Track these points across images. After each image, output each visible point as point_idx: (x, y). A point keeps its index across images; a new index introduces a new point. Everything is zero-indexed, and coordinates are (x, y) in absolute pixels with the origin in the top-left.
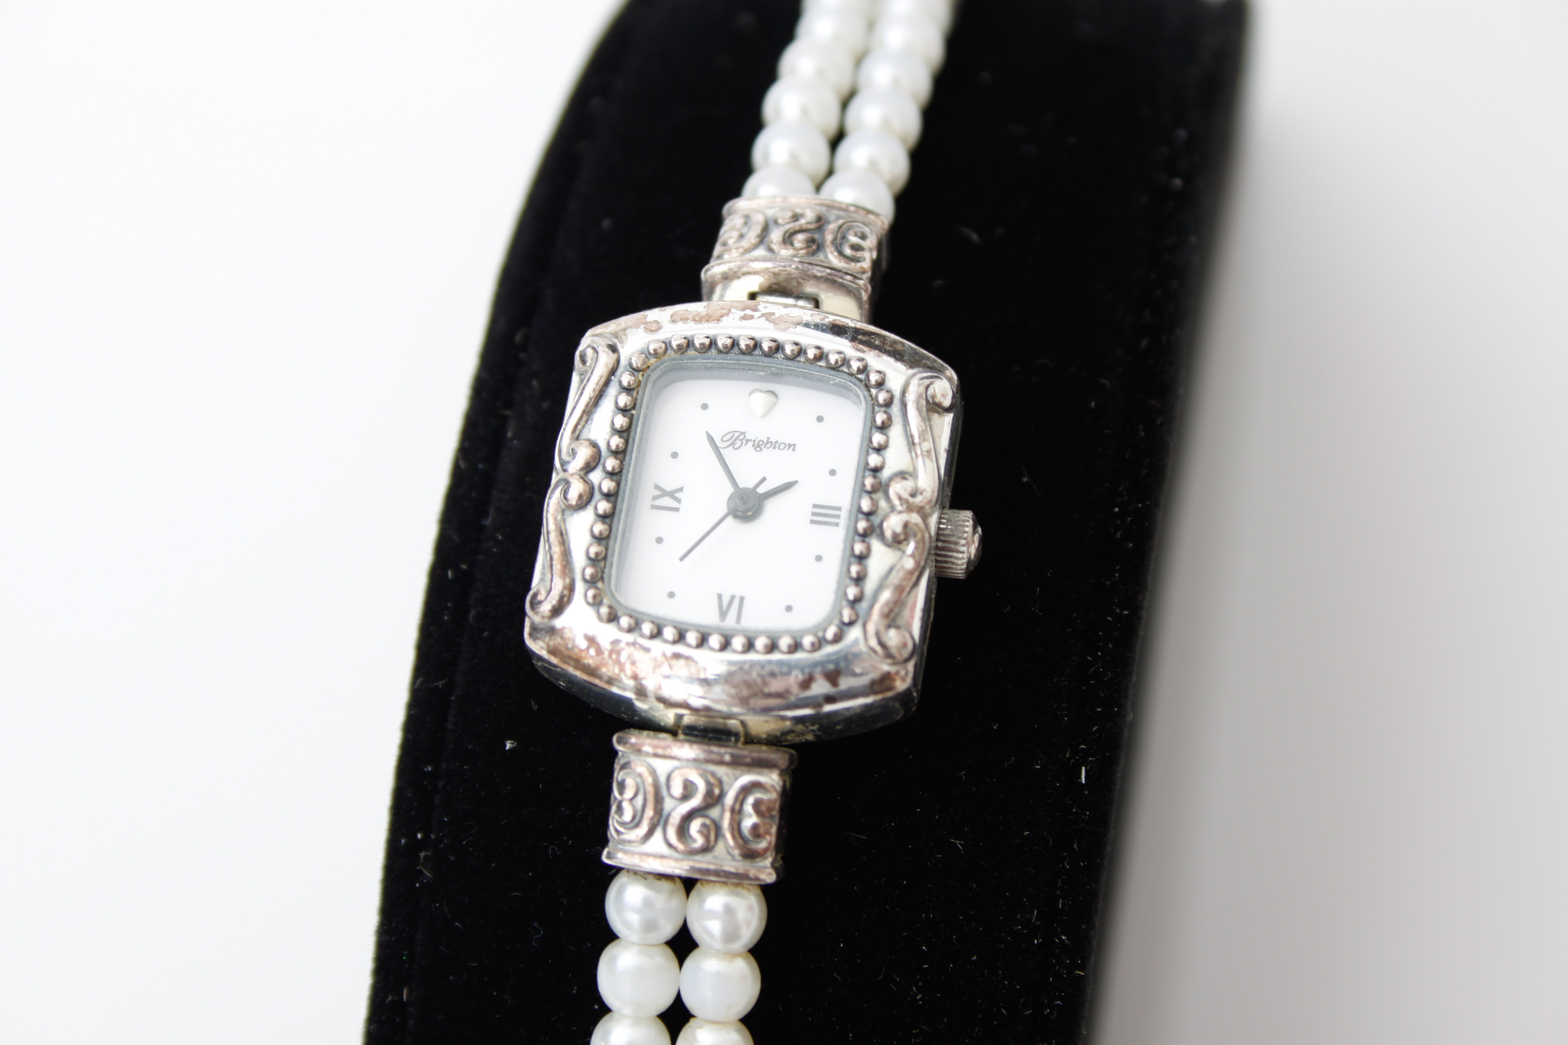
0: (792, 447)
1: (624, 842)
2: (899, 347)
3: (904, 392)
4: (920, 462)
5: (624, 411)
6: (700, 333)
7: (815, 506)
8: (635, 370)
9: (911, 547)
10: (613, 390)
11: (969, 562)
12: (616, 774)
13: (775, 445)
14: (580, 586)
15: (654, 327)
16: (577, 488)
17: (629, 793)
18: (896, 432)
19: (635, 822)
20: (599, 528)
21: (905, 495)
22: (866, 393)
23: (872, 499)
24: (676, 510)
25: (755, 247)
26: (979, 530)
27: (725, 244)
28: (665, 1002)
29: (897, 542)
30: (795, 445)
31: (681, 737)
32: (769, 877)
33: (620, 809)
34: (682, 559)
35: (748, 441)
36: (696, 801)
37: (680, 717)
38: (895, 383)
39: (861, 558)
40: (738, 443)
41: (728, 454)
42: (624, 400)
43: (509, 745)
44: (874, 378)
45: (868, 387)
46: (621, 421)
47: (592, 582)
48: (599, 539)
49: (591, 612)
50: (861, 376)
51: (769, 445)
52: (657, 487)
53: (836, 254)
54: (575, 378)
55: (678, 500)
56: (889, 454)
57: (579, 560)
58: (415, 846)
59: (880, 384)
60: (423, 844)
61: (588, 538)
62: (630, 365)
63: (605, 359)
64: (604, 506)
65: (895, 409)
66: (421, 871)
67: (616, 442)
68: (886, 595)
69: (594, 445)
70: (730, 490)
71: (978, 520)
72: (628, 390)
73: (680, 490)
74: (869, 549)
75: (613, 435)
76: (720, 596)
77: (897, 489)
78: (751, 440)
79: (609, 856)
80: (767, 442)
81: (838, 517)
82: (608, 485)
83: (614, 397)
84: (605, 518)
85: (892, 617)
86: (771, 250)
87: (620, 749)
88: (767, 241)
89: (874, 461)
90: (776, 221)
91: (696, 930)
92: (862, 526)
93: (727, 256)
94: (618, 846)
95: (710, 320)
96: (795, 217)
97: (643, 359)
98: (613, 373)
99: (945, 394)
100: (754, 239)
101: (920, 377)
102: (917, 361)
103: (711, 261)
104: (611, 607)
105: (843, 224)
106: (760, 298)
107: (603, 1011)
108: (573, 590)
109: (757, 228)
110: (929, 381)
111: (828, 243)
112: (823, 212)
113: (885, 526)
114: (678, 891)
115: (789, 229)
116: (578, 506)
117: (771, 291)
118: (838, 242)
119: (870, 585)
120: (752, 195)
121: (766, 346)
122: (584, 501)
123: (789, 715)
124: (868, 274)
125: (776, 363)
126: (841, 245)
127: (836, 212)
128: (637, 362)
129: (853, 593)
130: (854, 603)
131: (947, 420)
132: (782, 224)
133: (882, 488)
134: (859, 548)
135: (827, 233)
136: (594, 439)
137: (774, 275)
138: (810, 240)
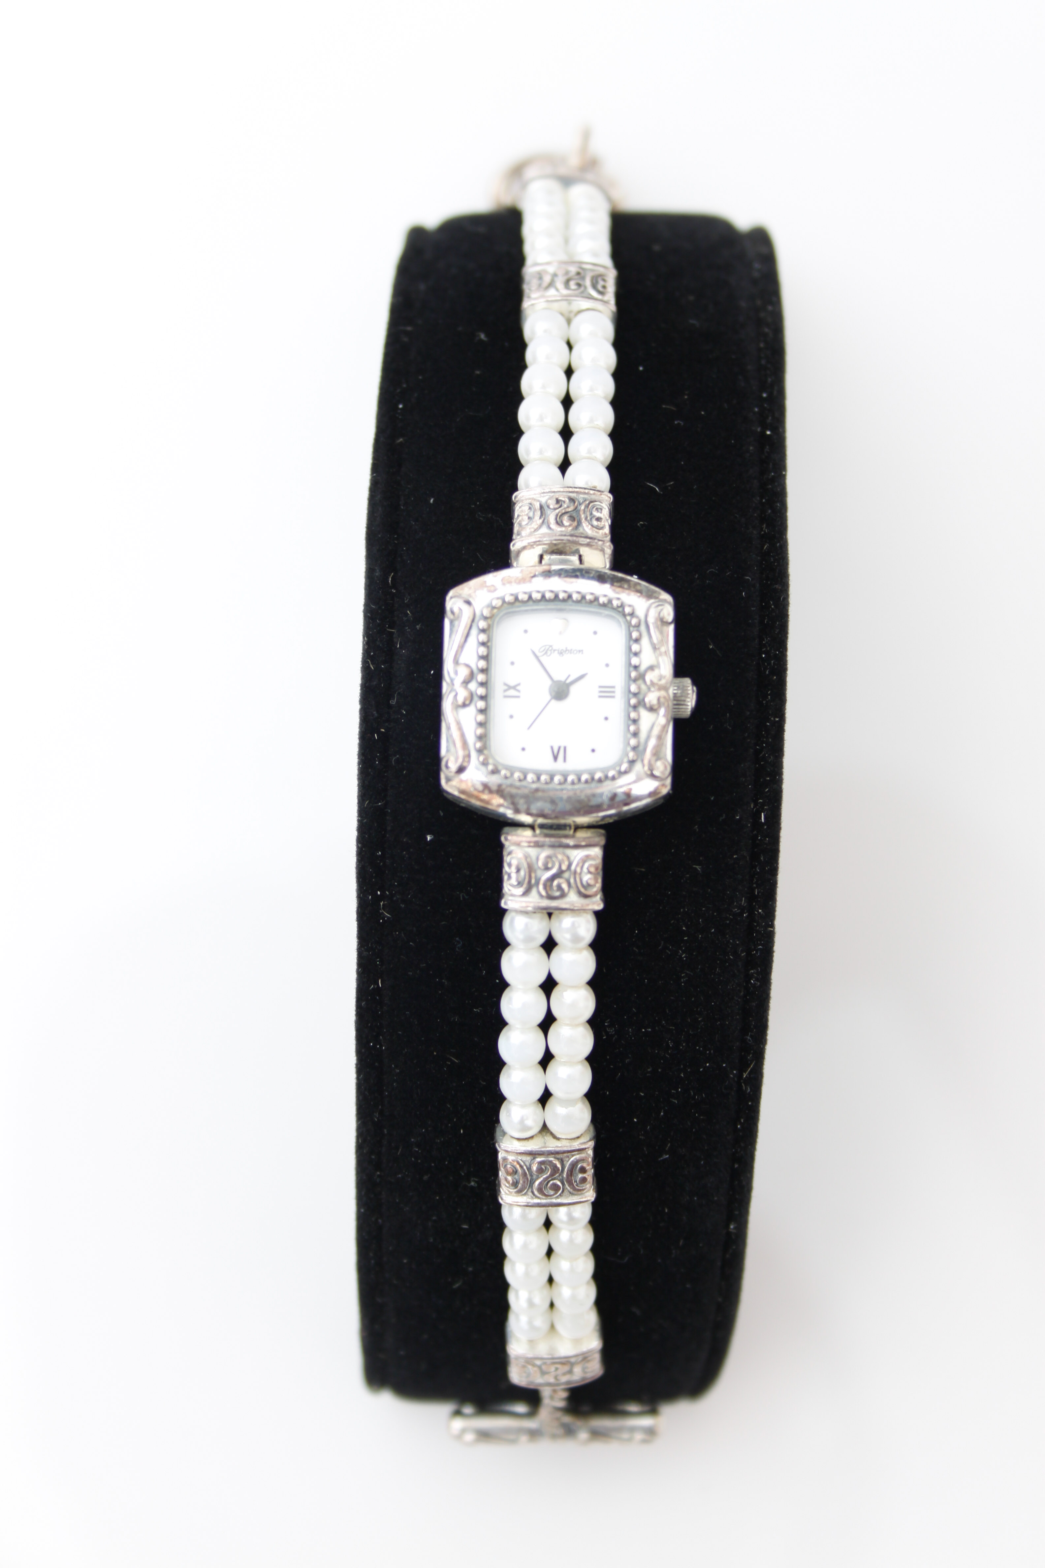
0: (581, 651)
1: (512, 895)
2: (638, 587)
3: (646, 616)
4: (660, 659)
5: (483, 644)
6: (522, 590)
7: (600, 687)
8: (486, 618)
9: (662, 711)
10: (474, 631)
11: (692, 708)
12: (505, 858)
13: (571, 651)
14: (474, 754)
15: (492, 589)
16: (461, 693)
17: (514, 868)
18: (645, 641)
19: (520, 884)
20: (481, 718)
21: (655, 681)
22: (624, 620)
23: (636, 684)
24: (518, 697)
25: (540, 526)
26: (695, 688)
27: (520, 525)
28: (542, 978)
29: (652, 709)
30: (582, 651)
31: (538, 831)
32: (599, 906)
33: (509, 877)
34: (529, 728)
35: (554, 650)
36: (554, 871)
37: (535, 821)
38: (640, 613)
39: (635, 721)
40: (549, 653)
41: (542, 659)
42: (483, 637)
43: (429, 838)
44: (627, 610)
45: (624, 615)
46: (483, 651)
47: (480, 751)
48: (481, 724)
49: (482, 768)
50: (620, 609)
51: (567, 652)
52: (505, 684)
53: (590, 526)
54: (447, 623)
55: (519, 691)
56: (643, 655)
57: (471, 739)
58: (377, 899)
59: (632, 614)
60: (382, 897)
61: (473, 725)
62: (482, 615)
63: (466, 613)
64: (481, 704)
65: (643, 628)
66: (382, 913)
67: (482, 664)
68: (652, 742)
69: (467, 666)
70: (549, 682)
71: (694, 683)
72: (483, 631)
73: (519, 684)
74: (639, 715)
75: (478, 660)
76: (552, 748)
77: (649, 677)
78: (556, 650)
79: (505, 903)
80: (566, 650)
81: (613, 692)
82: (481, 691)
83: (476, 637)
84: (482, 711)
85: (657, 754)
86: (549, 528)
87: (506, 844)
88: (546, 521)
89: (635, 661)
90: (548, 507)
91: (557, 937)
92: (633, 701)
93: (523, 533)
94: (510, 898)
95: (522, 581)
96: (558, 501)
97: (489, 609)
98: (473, 621)
99: (669, 614)
100: (538, 521)
101: (654, 605)
102: (649, 596)
103: (514, 537)
104: (494, 765)
105: (587, 502)
106: (546, 558)
107: (504, 985)
108: (469, 756)
109: (539, 513)
110: (660, 608)
111: (583, 520)
112: (573, 495)
113: (647, 700)
114: (547, 917)
115: (557, 511)
116: (464, 705)
117: (553, 552)
118: (589, 518)
119: (643, 735)
120: (527, 486)
121: (562, 596)
122: (467, 702)
123: (602, 814)
124: (609, 538)
125: (569, 606)
126: (591, 519)
127: (582, 496)
128: (486, 613)
129: (633, 742)
130: (634, 748)
131: (671, 628)
132: (551, 507)
133: (642, 677)
134: (633, 715)
135: (581, 513)
136: (467, 663)
137: (555, 545)
138: (572, 518)
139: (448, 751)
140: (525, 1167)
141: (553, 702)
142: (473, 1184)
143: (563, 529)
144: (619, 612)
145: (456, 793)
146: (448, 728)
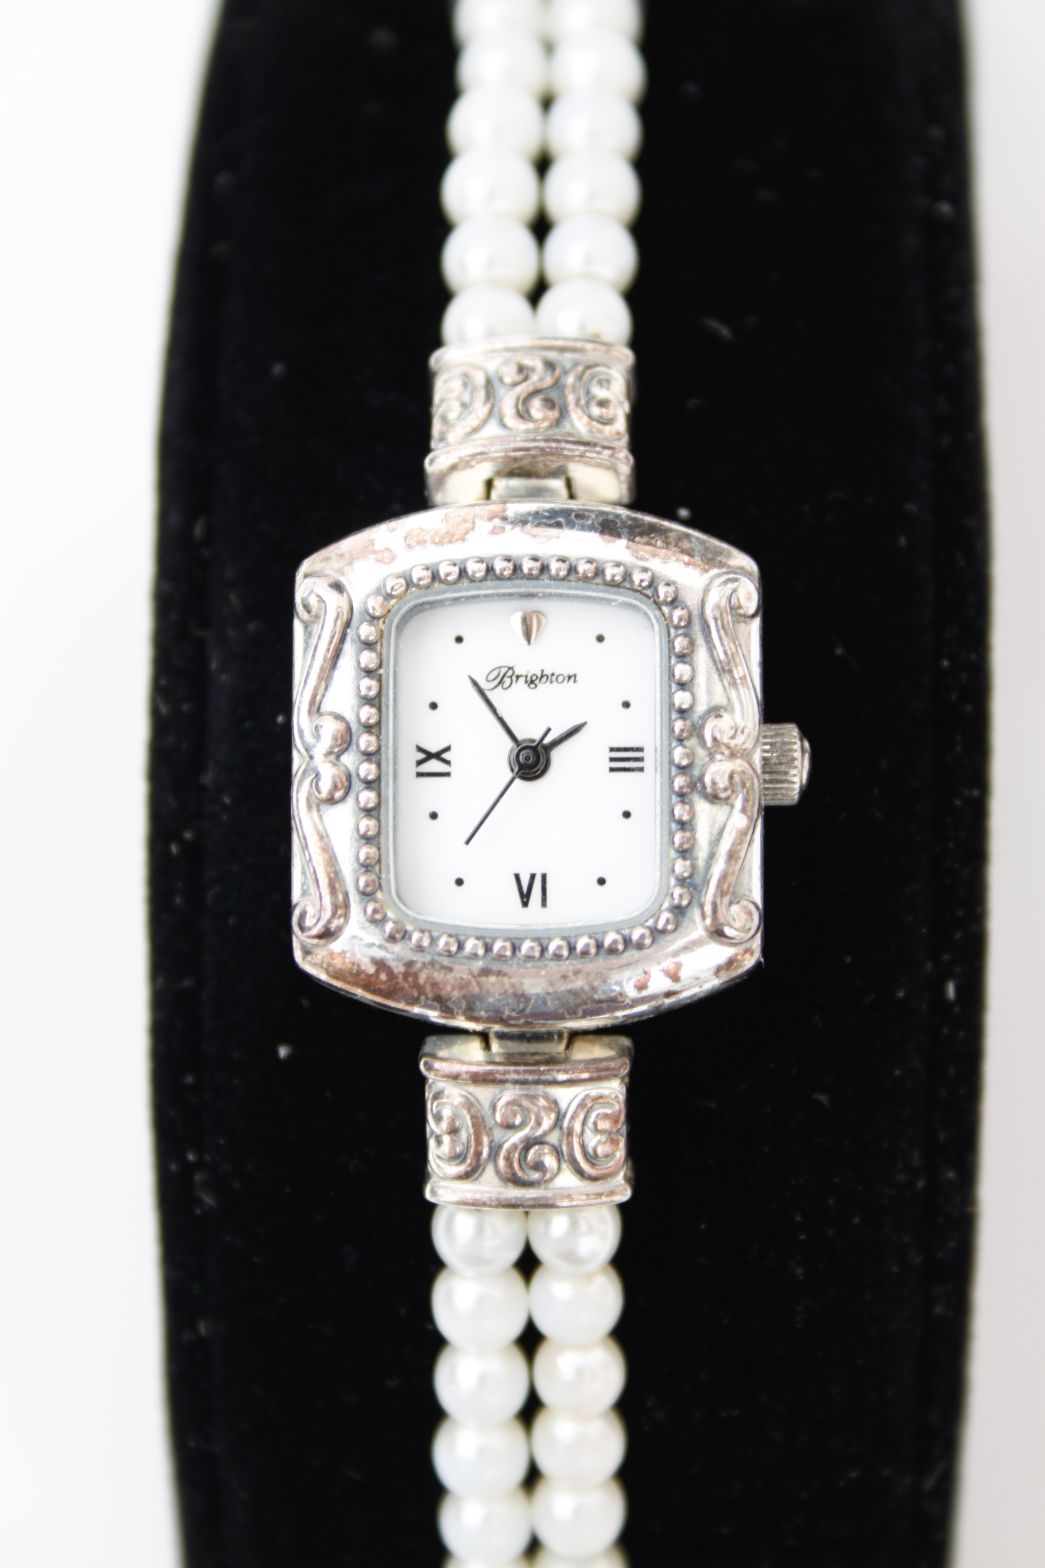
0: (572, 678)
1: (445, 1177)
3: (702, 604)
6: (444, 557)
7: (612, 750)
8: (373, 619)
9: (739, 800)
10: (350, 647)
11: (801, 787)
13: (551, 678)
14: (354, 898)
15: (384, 553)
16: (328, 774)
17: (447, 1124)
18: (701, 656)
19: (459, 1155)
21: (724, 738)
22: (657, 613)
23: (684, 747)
24: (448, 774)
25: (485, 422)
26: (807, 745)
27: (444, 419)
28: (517, 1328)
30: (575, 676)
31: (495, 1051)
32: (623, 1194)
33: (439, 1142)
34: (468, 842)
35: (518, 677)
36: (527, 1132)
38: (691, 597)
39: (684, 825)
40: (507, 681)
41: (495, 697)
42: (368, 658)
43: (282, 1052)
44: (664, 593)
45: (658, 605)
46: (368, 686)
47: (366, 895)
48: (368, 838)
49: (373, 930)
50: (649, 591)
51: (544, 679)
52: (420, 749)
53: (585, 417)
54: (298, 628)
55: (448, 762)
56: (697, 687)
57: (348, 870)
58: (188, 1169)
59: (674, 602)
60: (200, 1165)
61: (352, 840)
62: (367, 611)
63: (334, 602)
64: (368, 797)
65: (697, 628)
66: (200, 1195)
67: (368, 713)
68: (720, 867)
69: (338, 717)
71: (805, 733)
72: (369, 645)
73: (448, 749)
74: (692, 813)
75: (361, 706)
76: (517, 877)
77: (713, 730)
78: (521, 676)
79: (433, 1192)
80: (542, 676)
81: (641, 759)
82: (368, 770)
83: (354, 656)
84: (370, 811)
85: (732, 888)
86: (503, 424)
87: (431, 1076)
88: (496, 410)
89: (682, 699)
90: (501, 380)
91: (541, 1250)
92: (679, 781)
93: (451, 437)
94: (443, 1183)
95: (449, 538)
96: (521, 369)
97: (381, 599)
98: (348, 624)
99: (749, 598)
100: (481, 409)
101: (718, 582)
102: (711, 560)
103: (433, 444)
104: (397, 923)
105: (580, 369)
106: (501, 485)
108: (346, 905)
109: (481, 394)
110: (731, 586)
111: (572, 406)
112: (552, 355)
113: (707, 780)
114: (518, 1217)
115: (519, 389)
116: (331, 801)
117: (511, 474)
118: (583, 402)
119: (702, 853)
120: (463, 339)
121: (527, 566)
122: (338, 795)
123: (620, 1014)
124: (625, 439)
125: (543, 586)
126: (588, 404)
127: (569, 356)
128: (375, 605)
129: (681, 867)
130: (683, 881)
131: (755, 627)
132: (508, 380)
133: (697, 730)
134: (680, 811)
135: (568, 391)
136: (338, 711)
137: (515, 459)
138: (550, 403)
139: (304, 893)
141: (518, 781)
143: (531, 426)
144: (647, 596)
145: (323, 977)
146: (305, 847)
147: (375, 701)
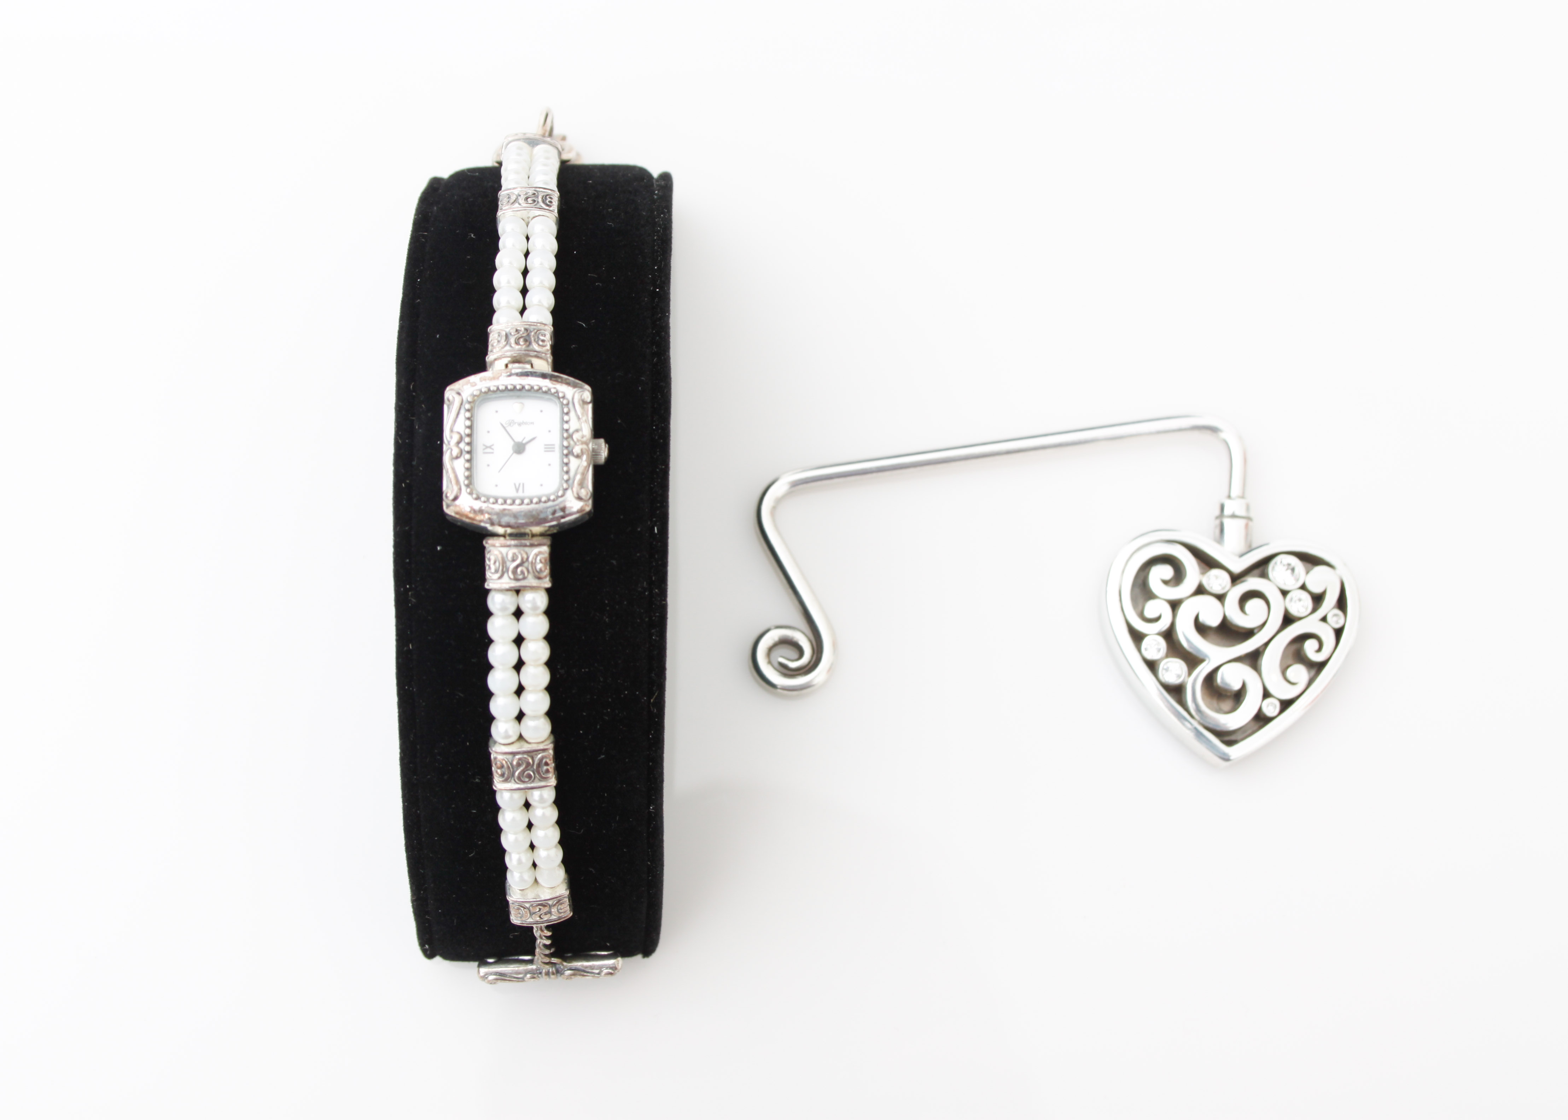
0: (532, 423)
1: (492, 579)
2: (568, 381)
3: (573, 399)
4: (583, 425)
5: (469, 419)
6: (492, 385)
7: (545, 445)
8: (469, 402)
9: (585, 457)
10: (462, 411)
11: (605, 458)
12: (486, 555)
13: (526, 423)
14: (463, 488)
15: (474, 384)
16: (456, 451)
17: (492, 562)
18: (572, 414)
19: (496, 571)
20: (467, 465)
21: (579, 438)
22: (559, 401)
23: (567, 441)
24: (493, 453)
25: (505, 346)
26: (607, 445)
27: (492, 346)
28: (514, 635)
29: (578, 456)
30: (534, 423)
31: (508, 538)
32: (548, 584)
33: (490, 568)
34: (499, 471)
35: (515, 423)
36: (518, 562)
37: (506, 531)
38: (569, 396)
39: (567, 464)
40: (512, 424)
41: (508, 429)
42: (468, 415)
43: (439, 548)
44: (561, 395)
45: (559, 398)
46: (468, 423)
47: (467, 486)
48: (468, 469)
49: (469, 497)
50: (556, 394)
51: (524, 424)
52: (484, 445)
53: (537, 345)
54: (445, 407)
55: (493, 449)
56: (571, 423)
57: (462, 479)
58: (407, 590)
59: (564, 397)
60: (410, 589)
61: (463, 470)
62: (468, 400)
63: (457, 400)
64: (467, 456)
65: (571, 406)
66: (411, 600)
67: (468, 431)
68: (578, 477)
69: (459, 433)
70: (512, 443)
71: (607, 442)
72: (468, 410)
73: (493, 445)
74: (569, 460)
75: (465, 429)
76: (515, 485)
77: (576, 436)
79: (488, 585)
81: (554, 448)
82: (467, 448)
83: (464, 415)
84: (469, 461)
85: (582, 484)
86: (511, 346)
87: (487, 546)
88: (509, 342)
89: (566, 426)
90: (511, 334)
91: (523, 608)
92: (565, 452)
93: (494, 351)
94: (491, 581)
95: (493, 378)
96: (517, 330)
97: (472, 397)
98: (461, 404)
99: (588, 397)
100: (503, 342)
101: (578, 392)
102: (576, 386)
103: (489, 353)
104: (477, 495)
105: (536, 331)
106: (510, 366)
107: (491, 641)
108: (460, 489)
109: (504, 338)
110: (582, 393)
111: (533, 341)
112: (527, 327)
113: (574, 451)
114: (515, 594)
115: (516, 336)
116: (457, 458)
117: (514, 362)
118: (536, 340)
119: (572, 473)
120: (498, 322)
121: (518, 387)
122: (459, 455)
123: (548, 525)
124: (550, 352)
125: (523, 393)
126: (538, 341)
127: (532, 327)
128: (470, 399)
129: (566, 477)
130: (567, 481)
131: (590, 406)
132: (512, 334)
133: (570, 436)
134: (566, 460)
135: (531, 337)
136: (459, 431)
137: (515, 357)
138: (526, 341)
139: (447, 487)
140: (508, 763)
141: (515, 455)
142: (477, 780)
143: (520, 347)
144: (556, 396)
145: (453, 514)
146: (447, 472)
147: (470, 427)
